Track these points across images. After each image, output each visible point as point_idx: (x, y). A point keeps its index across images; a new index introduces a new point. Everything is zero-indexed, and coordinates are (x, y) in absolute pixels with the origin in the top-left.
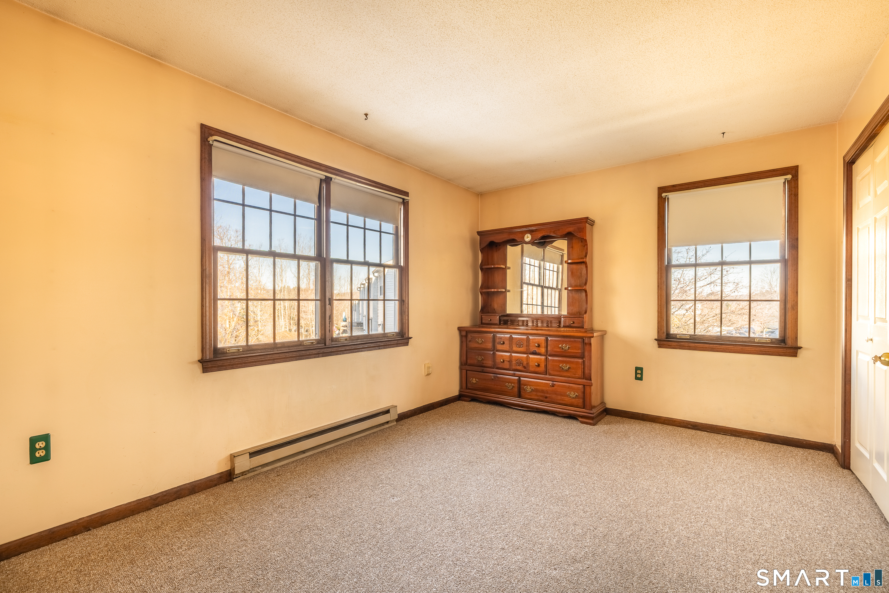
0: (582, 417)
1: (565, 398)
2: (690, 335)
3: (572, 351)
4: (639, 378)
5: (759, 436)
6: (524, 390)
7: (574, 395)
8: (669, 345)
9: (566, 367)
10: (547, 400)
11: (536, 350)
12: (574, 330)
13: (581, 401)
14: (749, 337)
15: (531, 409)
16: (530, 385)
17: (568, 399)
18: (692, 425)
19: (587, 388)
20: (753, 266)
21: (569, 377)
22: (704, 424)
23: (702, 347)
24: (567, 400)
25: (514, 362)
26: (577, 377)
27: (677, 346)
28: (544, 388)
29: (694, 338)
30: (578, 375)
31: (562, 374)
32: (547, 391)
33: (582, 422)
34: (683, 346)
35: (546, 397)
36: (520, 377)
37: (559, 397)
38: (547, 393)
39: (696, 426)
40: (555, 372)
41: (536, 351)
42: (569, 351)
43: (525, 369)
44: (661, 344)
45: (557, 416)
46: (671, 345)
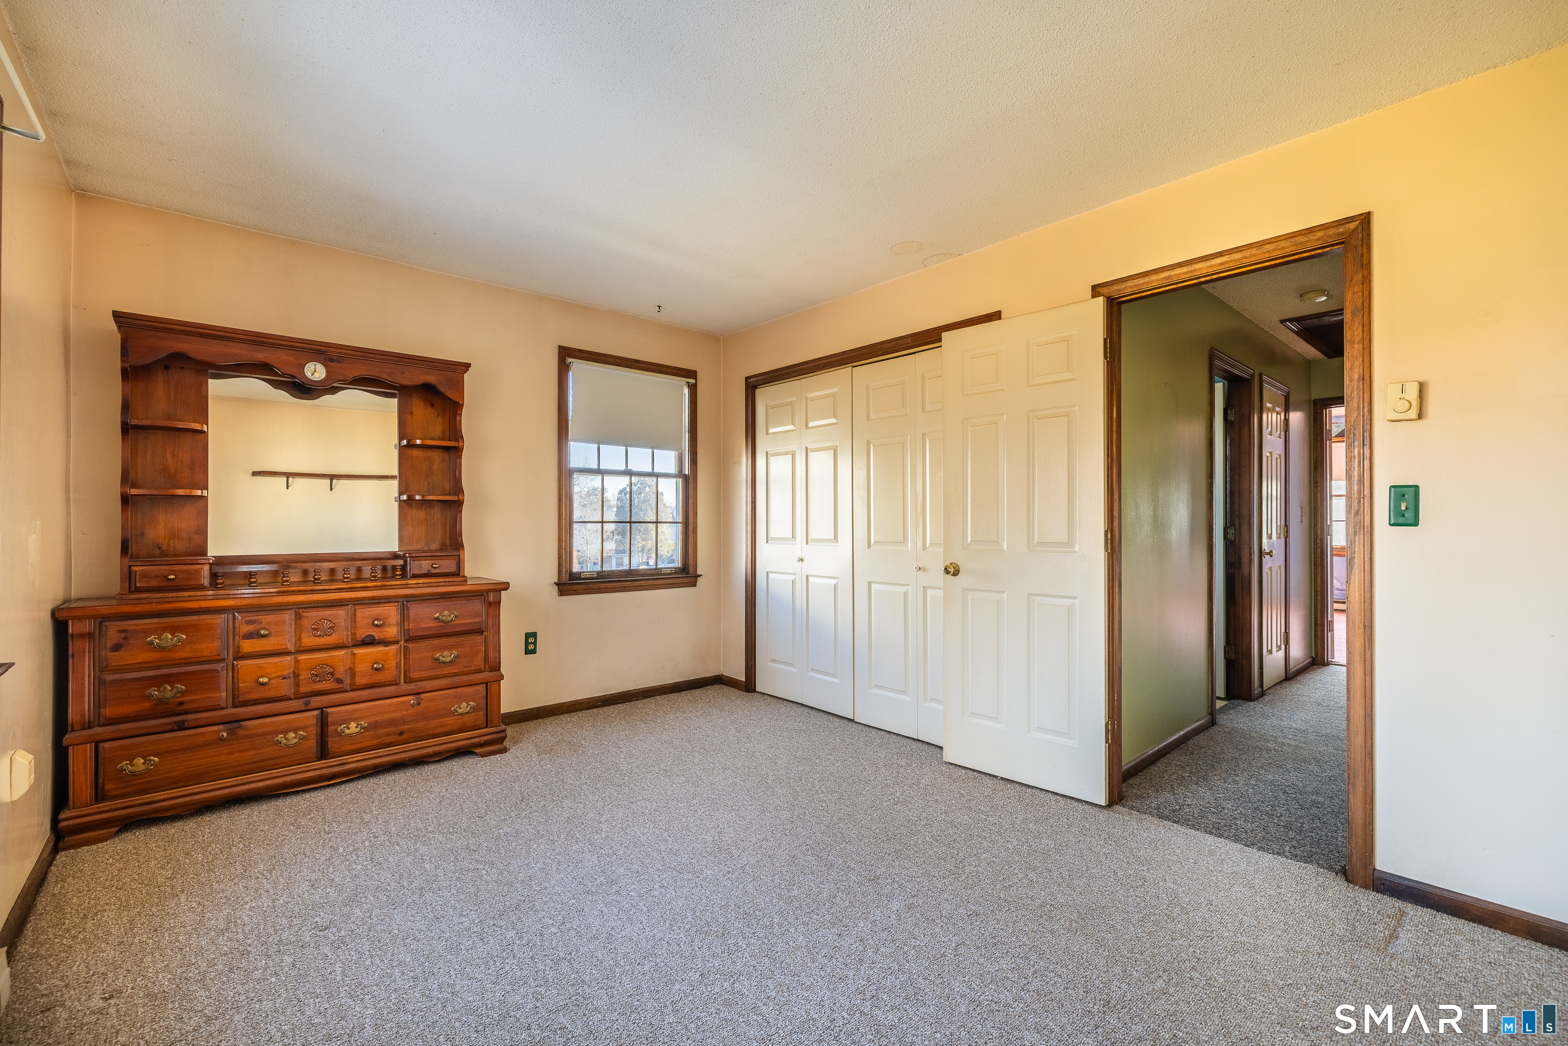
0: (481, 745)
1: (446, 719)
2: (598, 573)
3: (462, 622)
4: (531, 650)
5: (668, 687)
6: (340, 735)
7: (467, 707)
8: (574, 590)
9: (450, 656)
10: (404, 737)
11: (373, 634)
12: (442, 580)
13: (482, 714)
14: (656, 569)
15: (359, 772)
16: (354, 720)
17: (454, 720)
18: (602, 702)
19: (493, 686)
20: (659, 479)
21: (455, 675)
22: (615, 694)
23: (614, 588)
24: (450, 722)
25: (304, 675)
26: (473, 672)
27: (584, 590)
28: (397, 715)
29: (602, 576)
30: (475, 665)
31: (439, 672)
32: (403, 718)
33: (483, 755)
34: (592, 589)
35: (401, 733)
36: (322, 709)
37: (434, 723)
38: (404, 723)
39: (607, 700)
40: (422, 672)
41: (373, 636)
42: (457, 622)
43: (341, 686)
44: (564, 591)
45: (427, 763)
46: (577, 590)
